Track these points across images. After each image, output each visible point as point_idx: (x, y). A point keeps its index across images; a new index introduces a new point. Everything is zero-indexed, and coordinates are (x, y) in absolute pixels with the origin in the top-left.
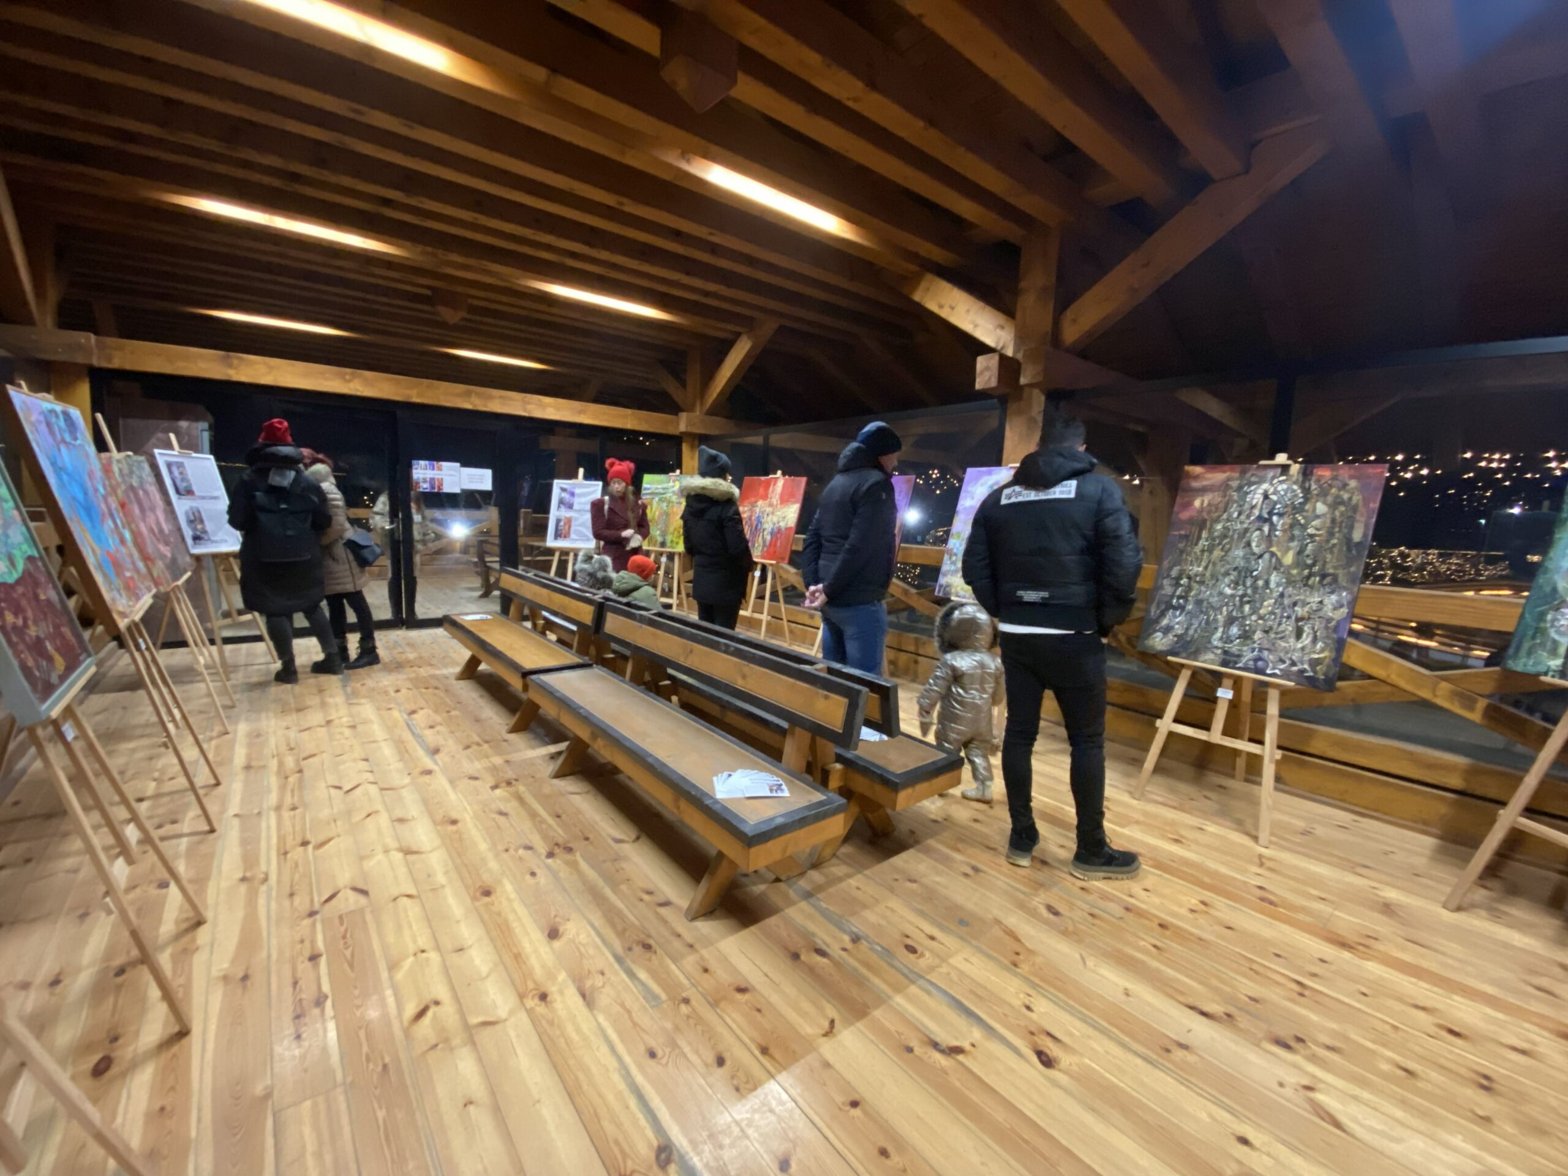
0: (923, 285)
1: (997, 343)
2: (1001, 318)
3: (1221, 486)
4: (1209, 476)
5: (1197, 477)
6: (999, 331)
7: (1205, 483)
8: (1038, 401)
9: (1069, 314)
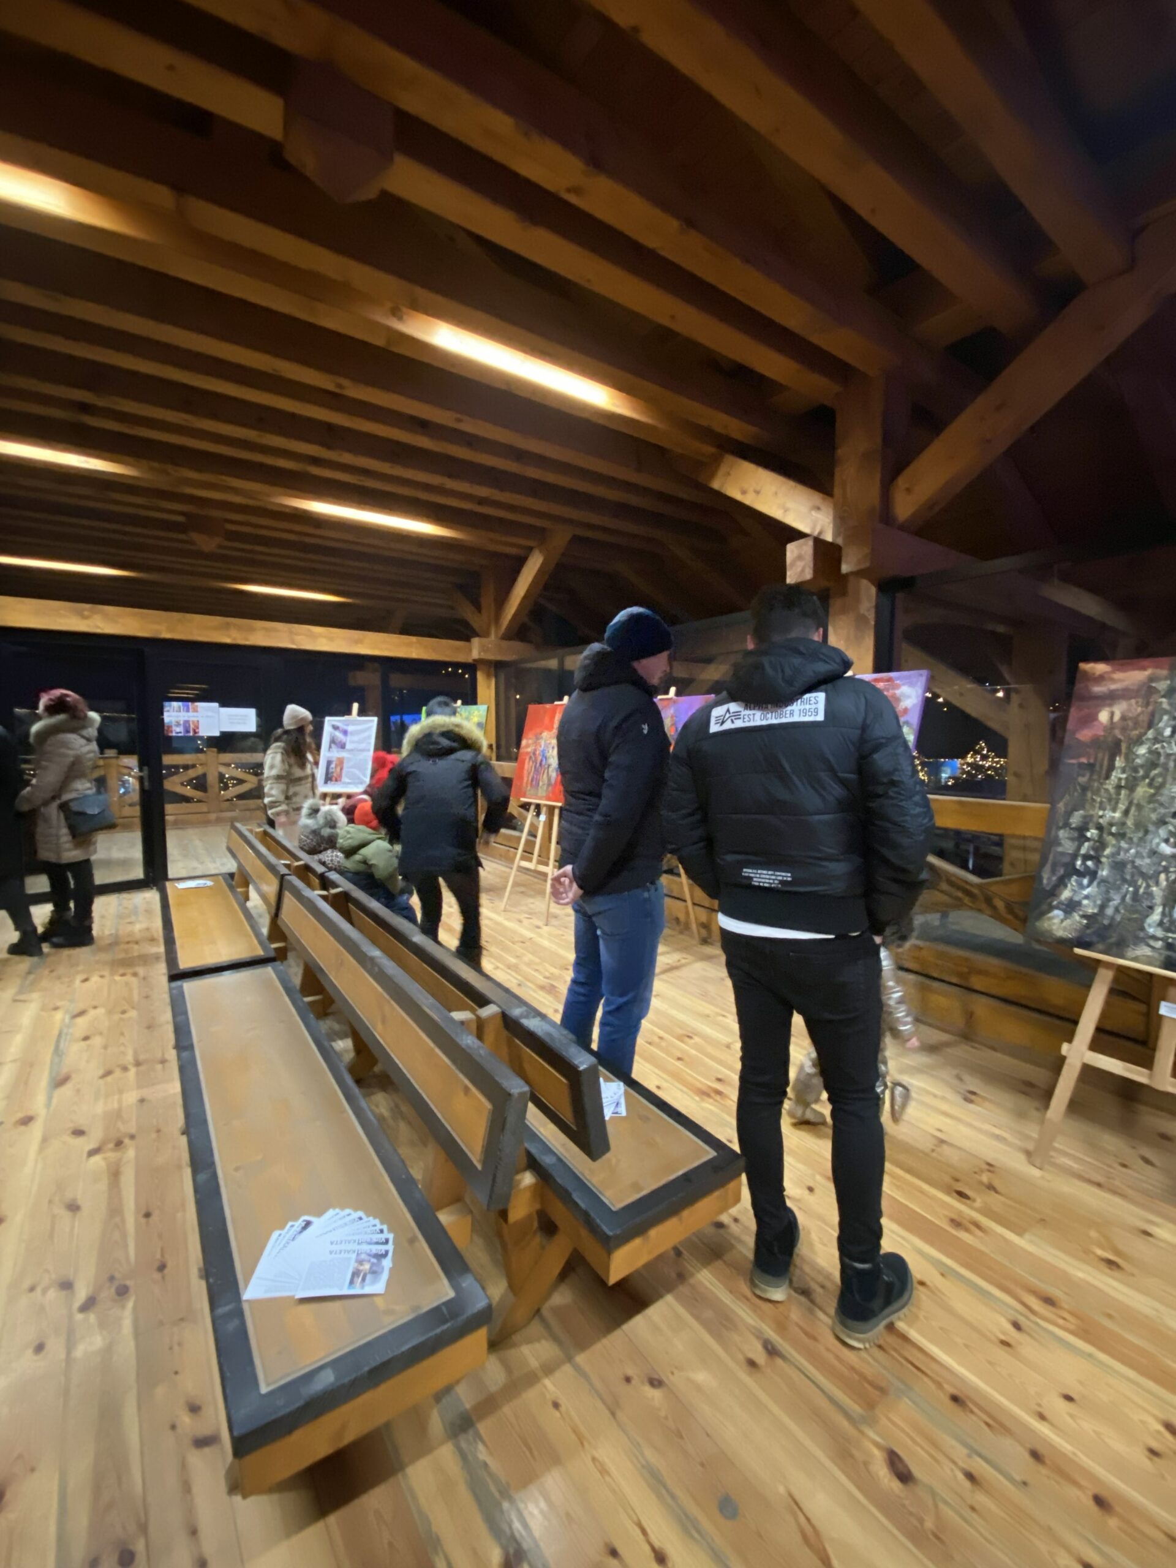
0: (723, 469)
1: (814, 528)
2: (816, 498)
3: (1138, 691)
4: (1118, 675)
5: (1101, 678)
6: (813, 513)
7: (1113, 687)
8: (868, 595)
9: (902, 482)
